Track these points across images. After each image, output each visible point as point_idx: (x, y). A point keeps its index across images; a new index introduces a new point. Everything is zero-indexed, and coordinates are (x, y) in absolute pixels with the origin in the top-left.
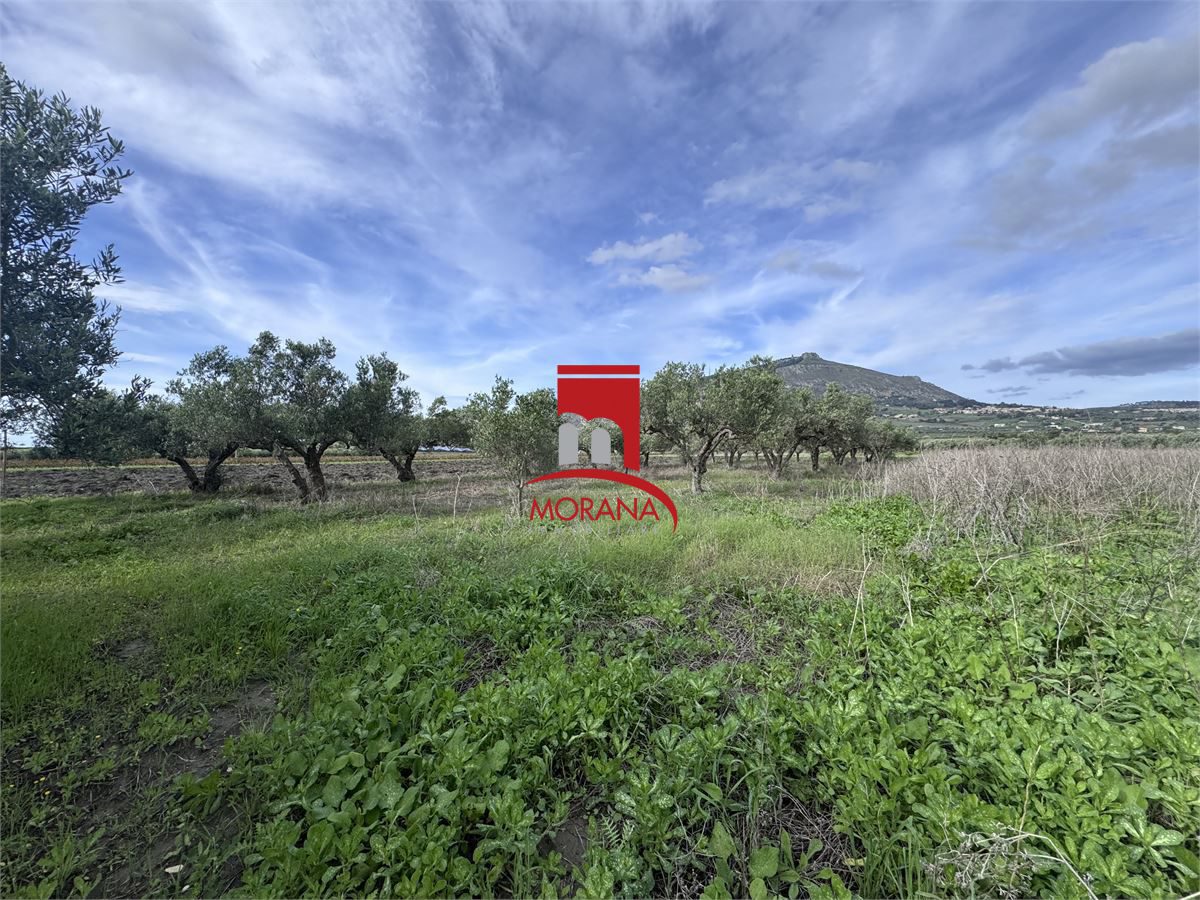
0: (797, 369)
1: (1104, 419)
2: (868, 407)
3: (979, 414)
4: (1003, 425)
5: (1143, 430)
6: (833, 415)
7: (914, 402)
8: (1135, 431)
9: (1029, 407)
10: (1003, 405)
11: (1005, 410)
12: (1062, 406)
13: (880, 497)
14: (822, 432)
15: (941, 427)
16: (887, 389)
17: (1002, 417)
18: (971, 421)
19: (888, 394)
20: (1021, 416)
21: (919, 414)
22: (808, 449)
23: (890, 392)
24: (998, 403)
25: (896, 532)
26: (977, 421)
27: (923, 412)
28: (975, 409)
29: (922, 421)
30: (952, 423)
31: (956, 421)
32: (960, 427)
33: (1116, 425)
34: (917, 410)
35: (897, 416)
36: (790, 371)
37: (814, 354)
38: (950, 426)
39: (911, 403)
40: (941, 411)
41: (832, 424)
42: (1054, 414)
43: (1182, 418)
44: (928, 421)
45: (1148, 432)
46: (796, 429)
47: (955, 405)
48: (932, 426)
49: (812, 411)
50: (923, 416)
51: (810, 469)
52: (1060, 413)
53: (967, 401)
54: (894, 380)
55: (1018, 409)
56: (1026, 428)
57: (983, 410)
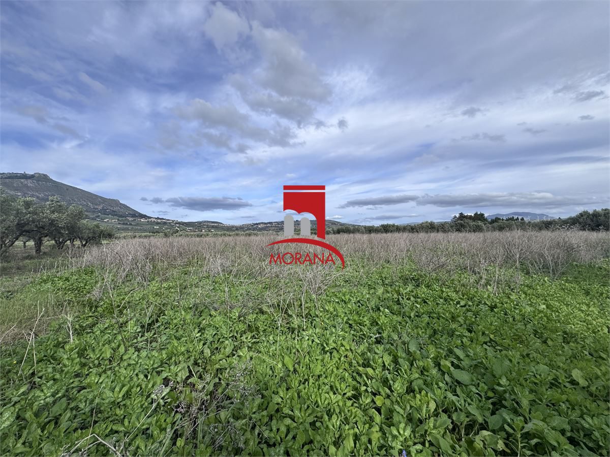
0: (29, 183)
1: (193, 227)
2: (80, 213)
3: (148, 222)
4: (158, 227)
5: (203, 231)
6: (54, 216)
7: (116, 213)
8: (201, 231)
9: (168, 220)
10: (158, 218)
11: (159, 221)
12: (180, 220)
13: (81, 267)
14: (43, 228)
15: (130, 227)
16: (99, 205)
17: (158, 223)
18: (144, 225)
19: (100, 207)
20: (165, 223)
21: (118, 220)
22: (34, 239)
23: (102, 206)
24: (156, 217)
25: (86, 287)
26: (147, 225)
27: (120, 219)
28: (146, 219)
29: (119, 223)
30: (135, 225)
31: (137, 225)
32: (139, 228)
33: (196, 229)
34: (117, 218)
35: (105, 220)
36: (22, 183)
37: (45, 176)
38: (134, 227)
39: (114, 213)
40: (130, 219)
41: (52, 223)
42: (177, 223)
43: (213, 227)
44: (123, 224)
45: (205, 232)
46: (18, 224)
47: (137, 217)
48: (125, 227)
49: (35, 213)
50: (121, 221)
51: (34, 252)
52: (179, 223)
53: (142, 215)
54: (104, 200)
55: (164, 220)
56: (167, 229)
57: (150, 220)
